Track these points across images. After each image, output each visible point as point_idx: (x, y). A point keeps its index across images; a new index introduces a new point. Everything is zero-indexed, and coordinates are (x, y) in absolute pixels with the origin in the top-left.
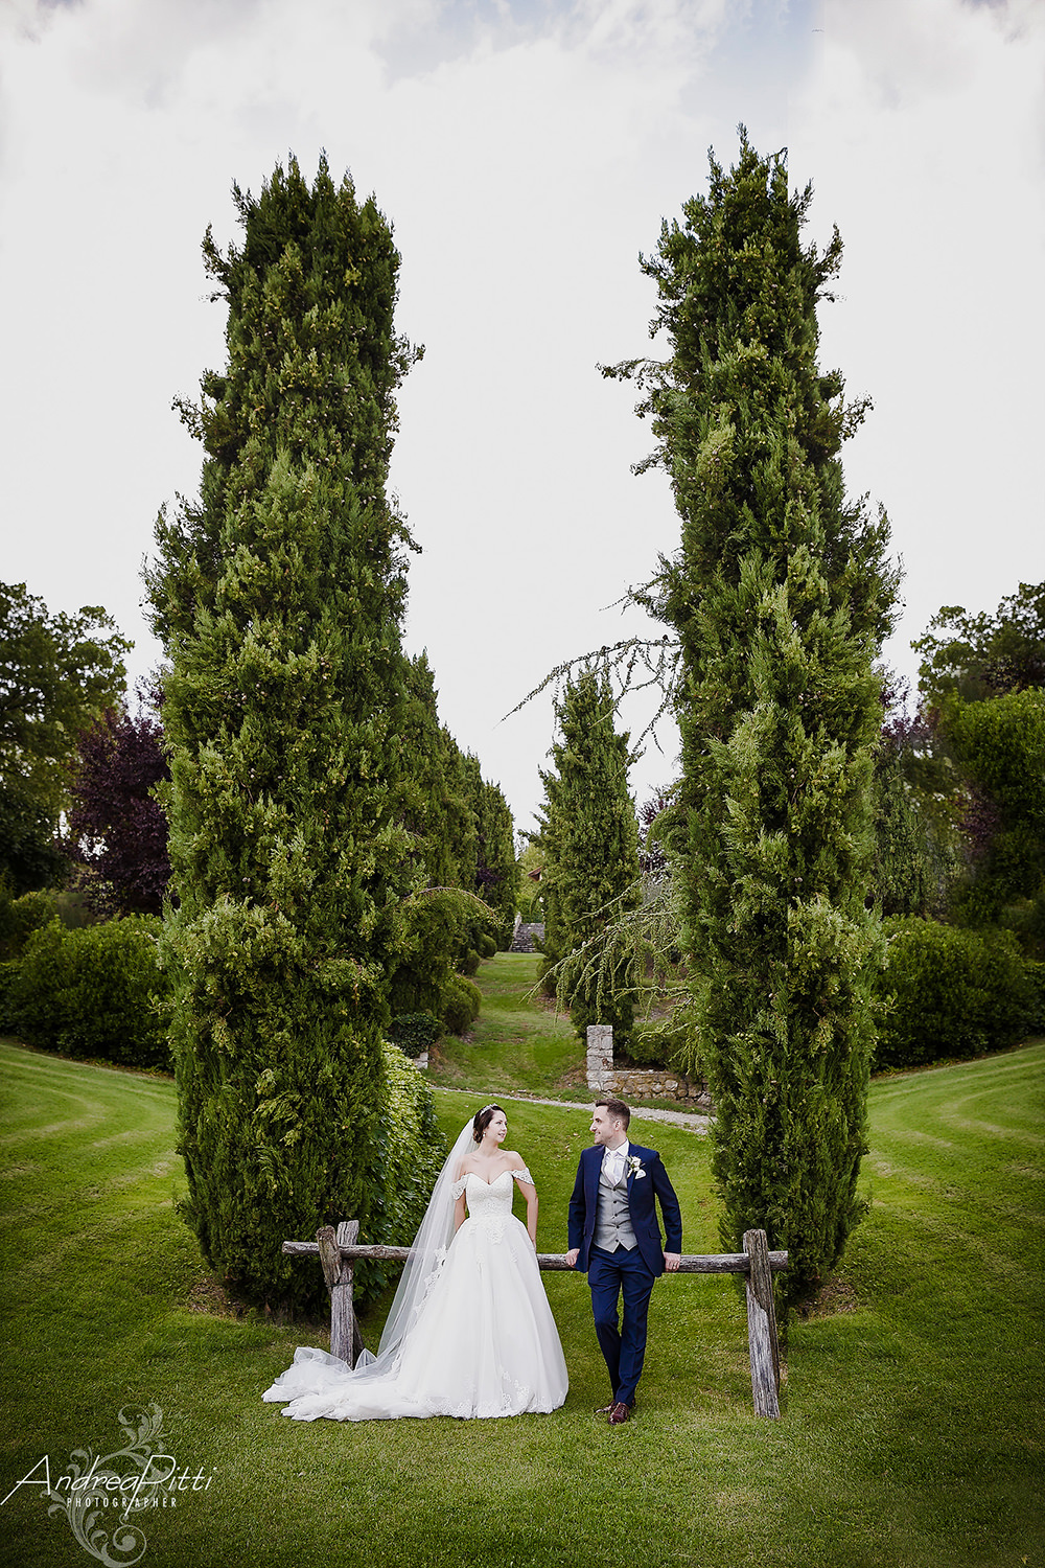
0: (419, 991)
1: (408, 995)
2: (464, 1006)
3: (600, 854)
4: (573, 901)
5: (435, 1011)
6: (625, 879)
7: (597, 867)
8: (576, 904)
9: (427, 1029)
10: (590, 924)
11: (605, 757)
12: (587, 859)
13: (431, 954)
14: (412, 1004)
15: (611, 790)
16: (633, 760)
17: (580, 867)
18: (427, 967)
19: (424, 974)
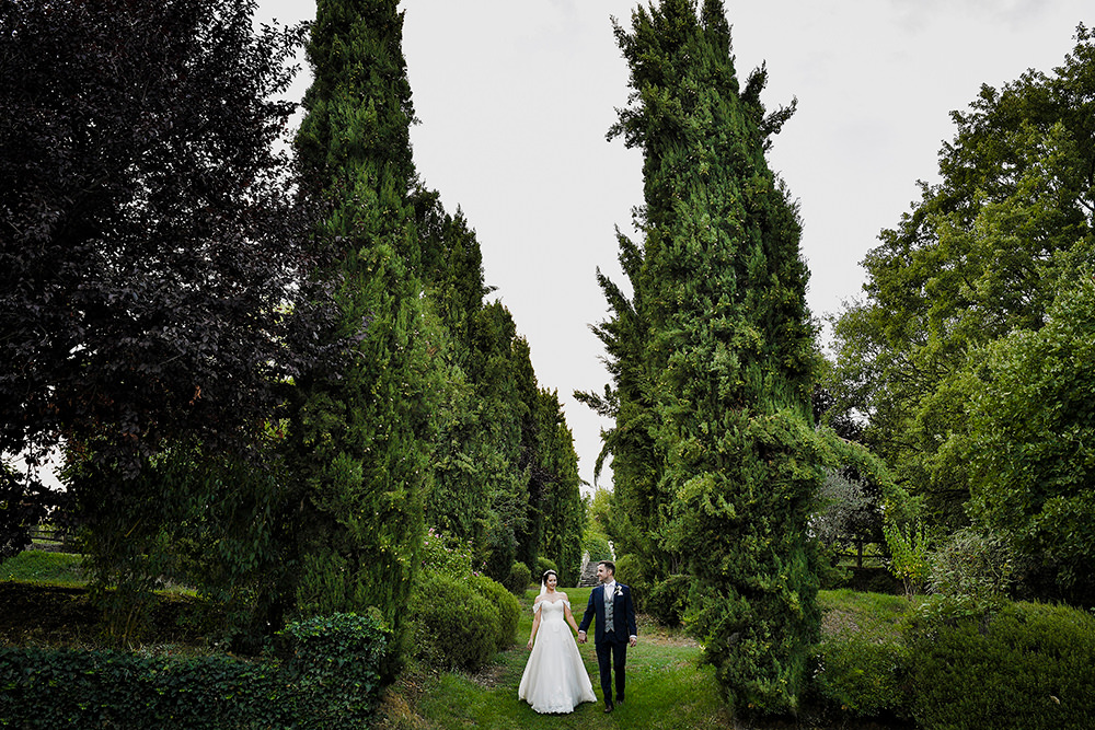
0: (354, 568)
1: (330, 576)
2: (481, 619)
3: (728, 277)
4: (676, 378)
5: (392, 612)
6: (785, 321)
7: (724, 302)
8: (684, 381)
9: (359, 648)
10: (717, 417)
11: (723, 107)
12: (702, 289)
13: (381, 488)
14: (338, 596)
15: (737, 159)
16: (775, 124)
17: (688, 306)
18: (370, 515)
19: (363, 530)
